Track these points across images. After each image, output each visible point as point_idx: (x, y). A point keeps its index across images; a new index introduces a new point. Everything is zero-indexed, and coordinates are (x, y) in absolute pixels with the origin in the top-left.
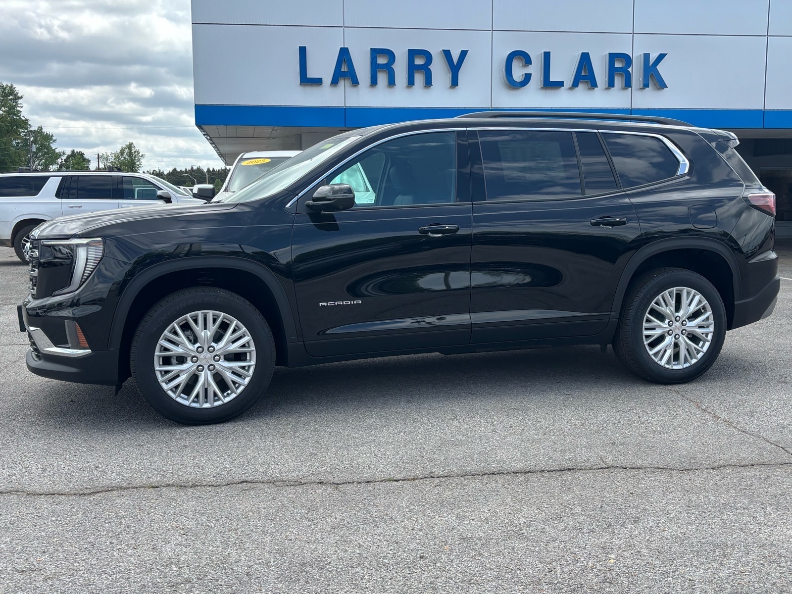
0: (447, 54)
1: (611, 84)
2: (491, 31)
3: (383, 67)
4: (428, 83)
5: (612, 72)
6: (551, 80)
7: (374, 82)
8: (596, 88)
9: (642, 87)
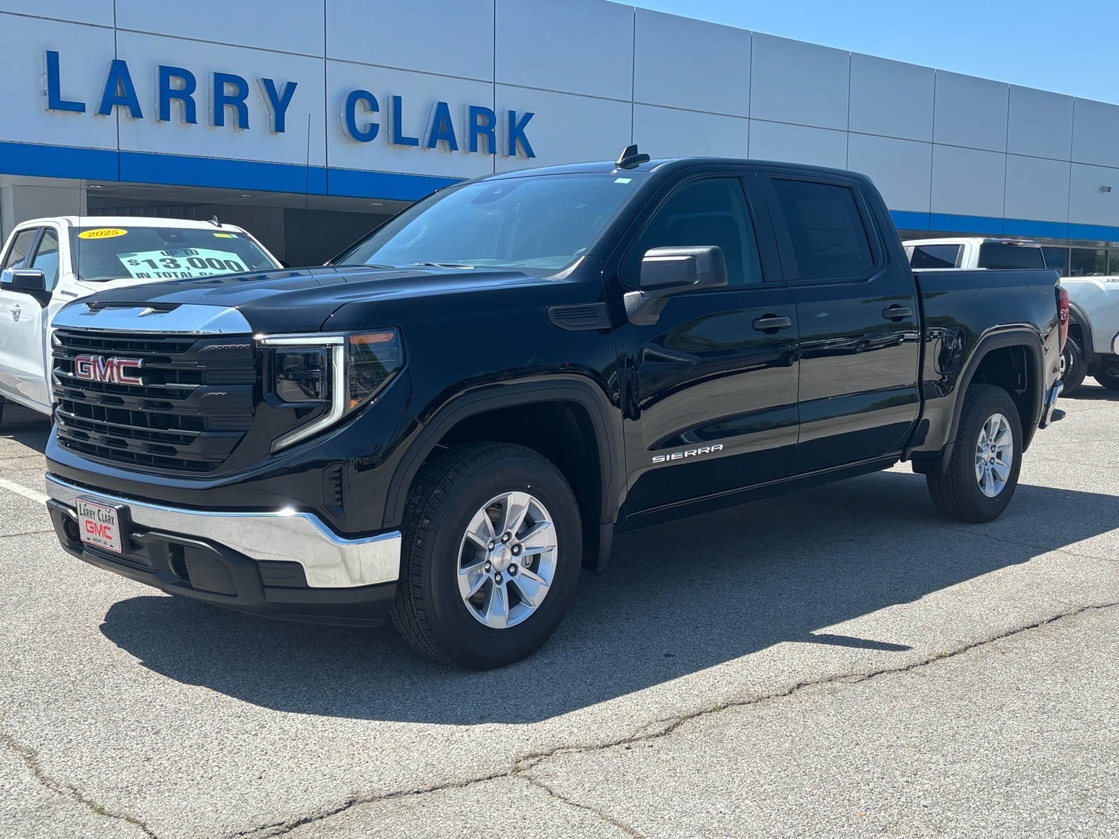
0: (268, 84)
1: (473, 148)
2: (324, 60)
3: (177, 94)
4: (243, 123)
5: (474, 130)
6: (402, 136)
7: (164, 115)
8: (454, 151)
9: (506, 152)
